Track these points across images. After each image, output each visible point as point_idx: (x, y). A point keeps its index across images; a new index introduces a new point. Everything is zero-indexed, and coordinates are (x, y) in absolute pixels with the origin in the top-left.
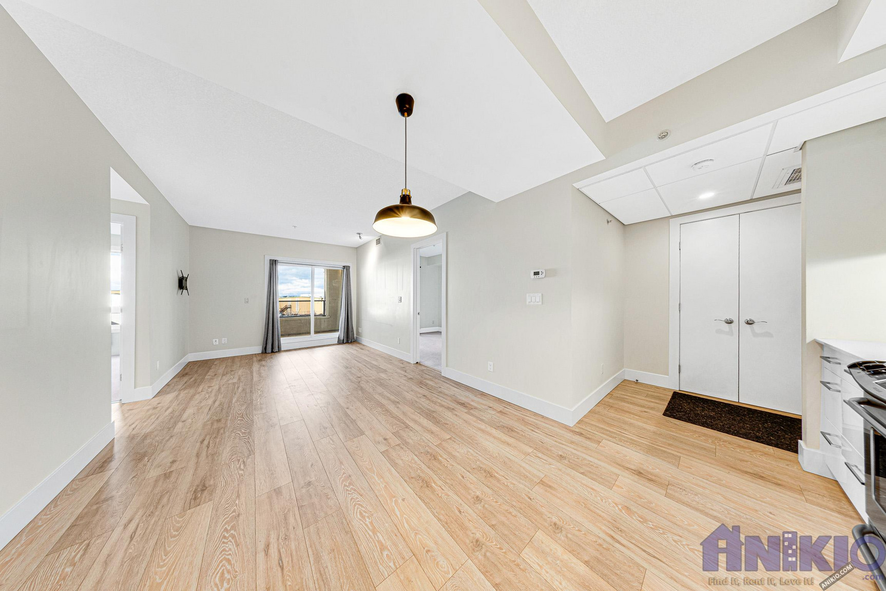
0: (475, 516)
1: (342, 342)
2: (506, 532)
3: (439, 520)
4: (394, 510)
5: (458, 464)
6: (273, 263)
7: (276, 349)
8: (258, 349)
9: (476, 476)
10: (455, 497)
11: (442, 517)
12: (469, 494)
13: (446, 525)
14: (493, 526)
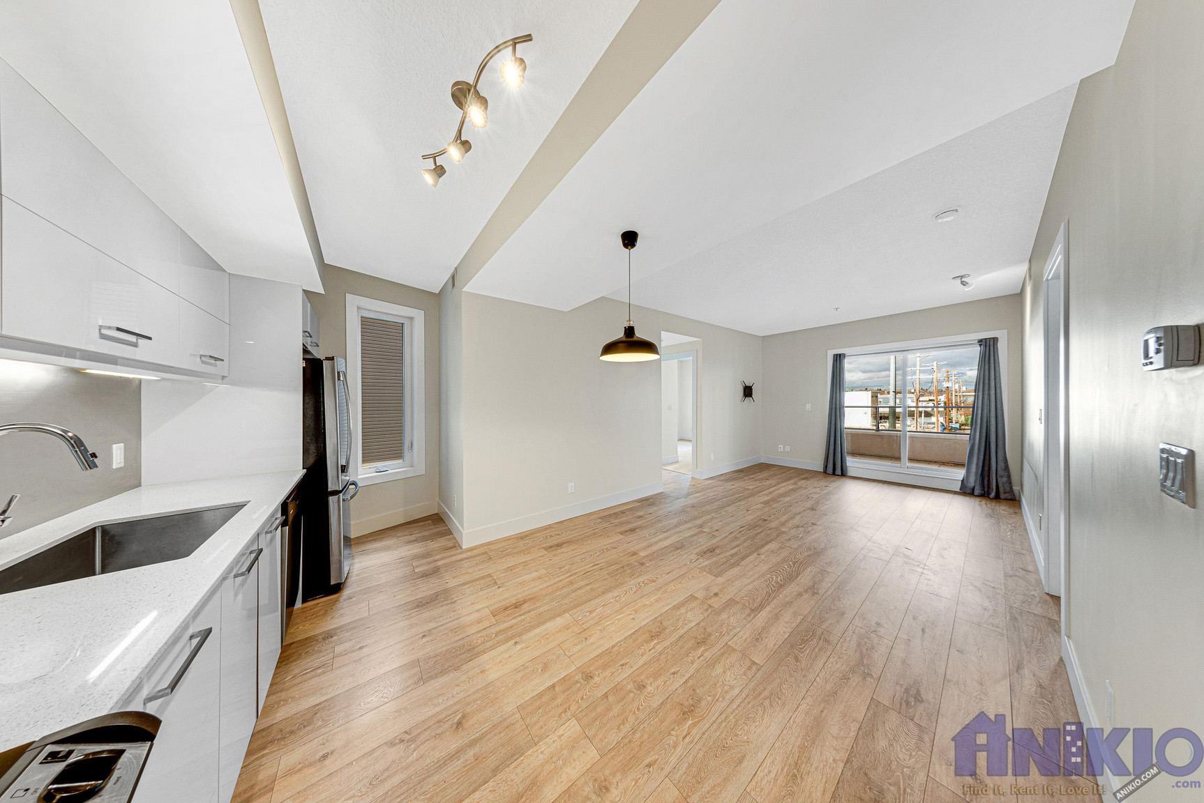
0: (619, 679)
1: (968, 491)
2: (598, 710)
3: (613, 647)
4: (621, 614)
5: (698, 671)
6: (838, 359)
7: (838, 471)
8: (819, 467)
9: (680, 691)
10: (641, 662)
11: (616, 648)
12: (648, 678)
13: (608, 652)
14: (606, 696)
